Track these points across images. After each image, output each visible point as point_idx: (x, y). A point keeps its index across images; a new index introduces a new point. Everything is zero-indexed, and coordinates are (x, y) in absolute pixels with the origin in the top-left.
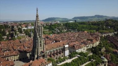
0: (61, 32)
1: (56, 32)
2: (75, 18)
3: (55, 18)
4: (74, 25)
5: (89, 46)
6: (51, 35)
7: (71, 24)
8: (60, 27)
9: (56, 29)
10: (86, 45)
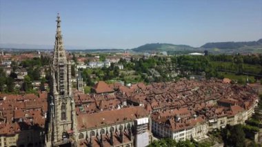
0: (164, 77)
1: (151, 77)
2: (208, 45)
3: (161, 44)
4: (199, 62)
5: (215, 123)
6: (129, 85)
7: (191, 60)
8: (163, 67)
9: (153, 71)
10: (208, 118)
